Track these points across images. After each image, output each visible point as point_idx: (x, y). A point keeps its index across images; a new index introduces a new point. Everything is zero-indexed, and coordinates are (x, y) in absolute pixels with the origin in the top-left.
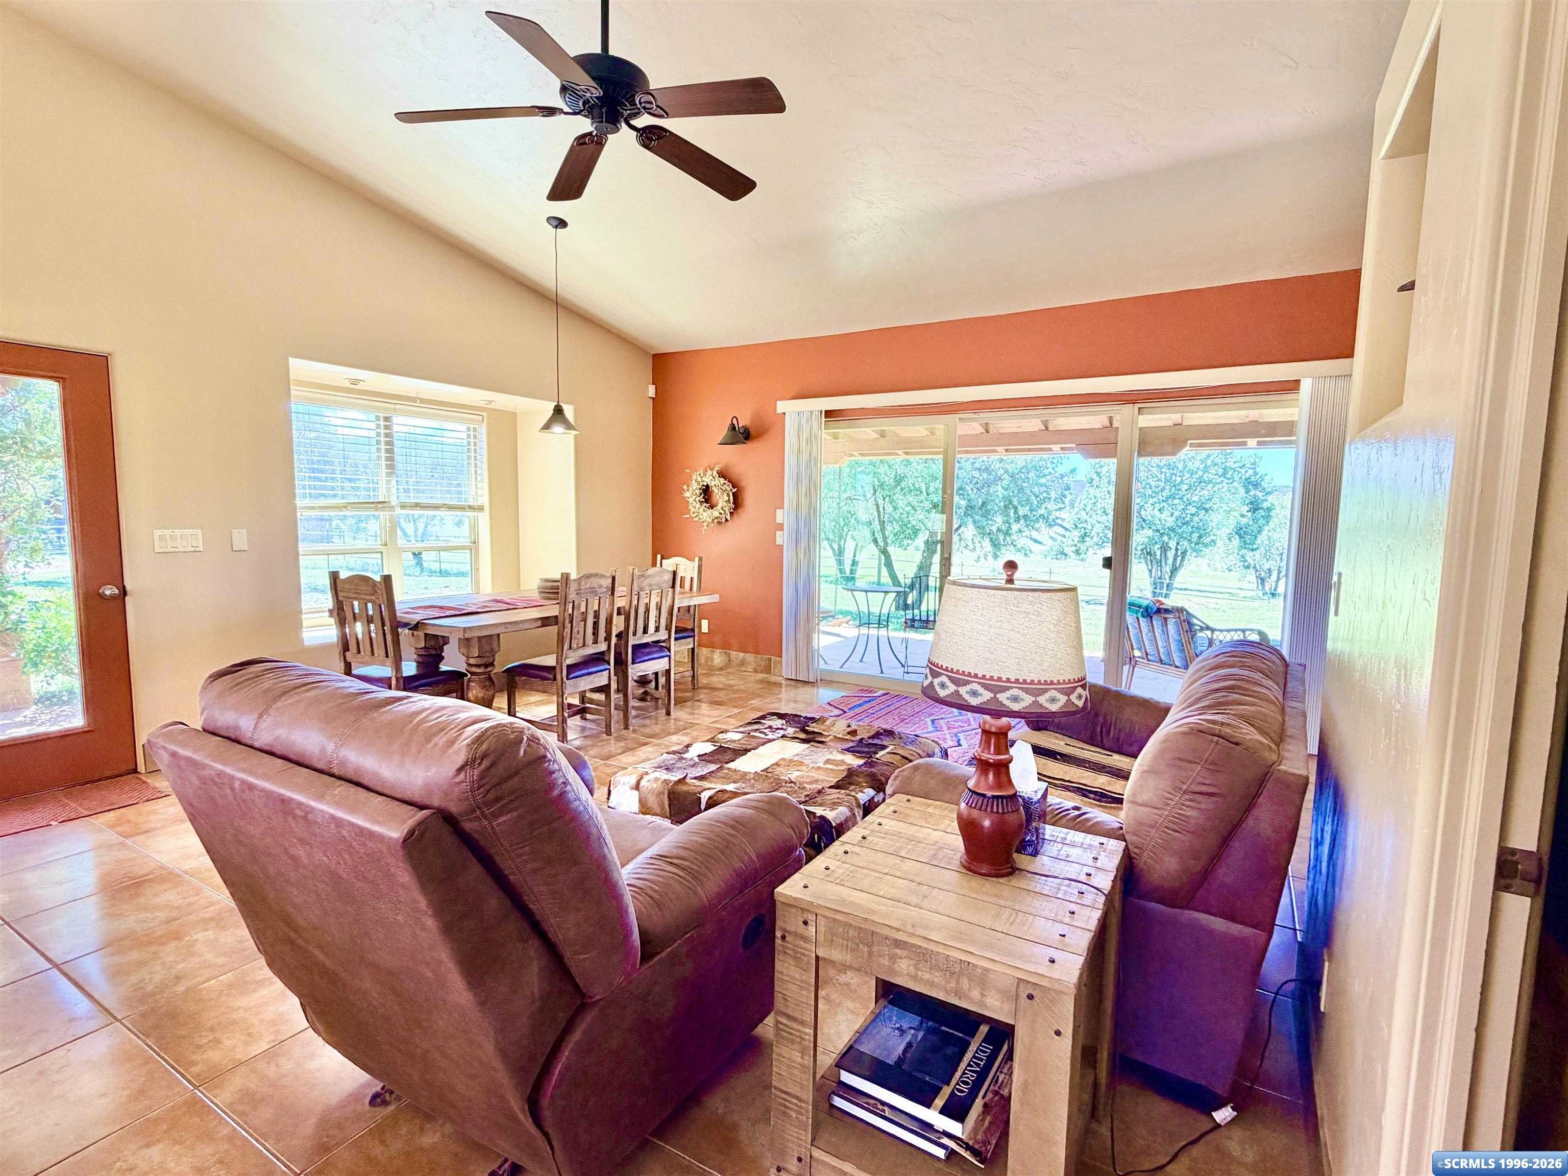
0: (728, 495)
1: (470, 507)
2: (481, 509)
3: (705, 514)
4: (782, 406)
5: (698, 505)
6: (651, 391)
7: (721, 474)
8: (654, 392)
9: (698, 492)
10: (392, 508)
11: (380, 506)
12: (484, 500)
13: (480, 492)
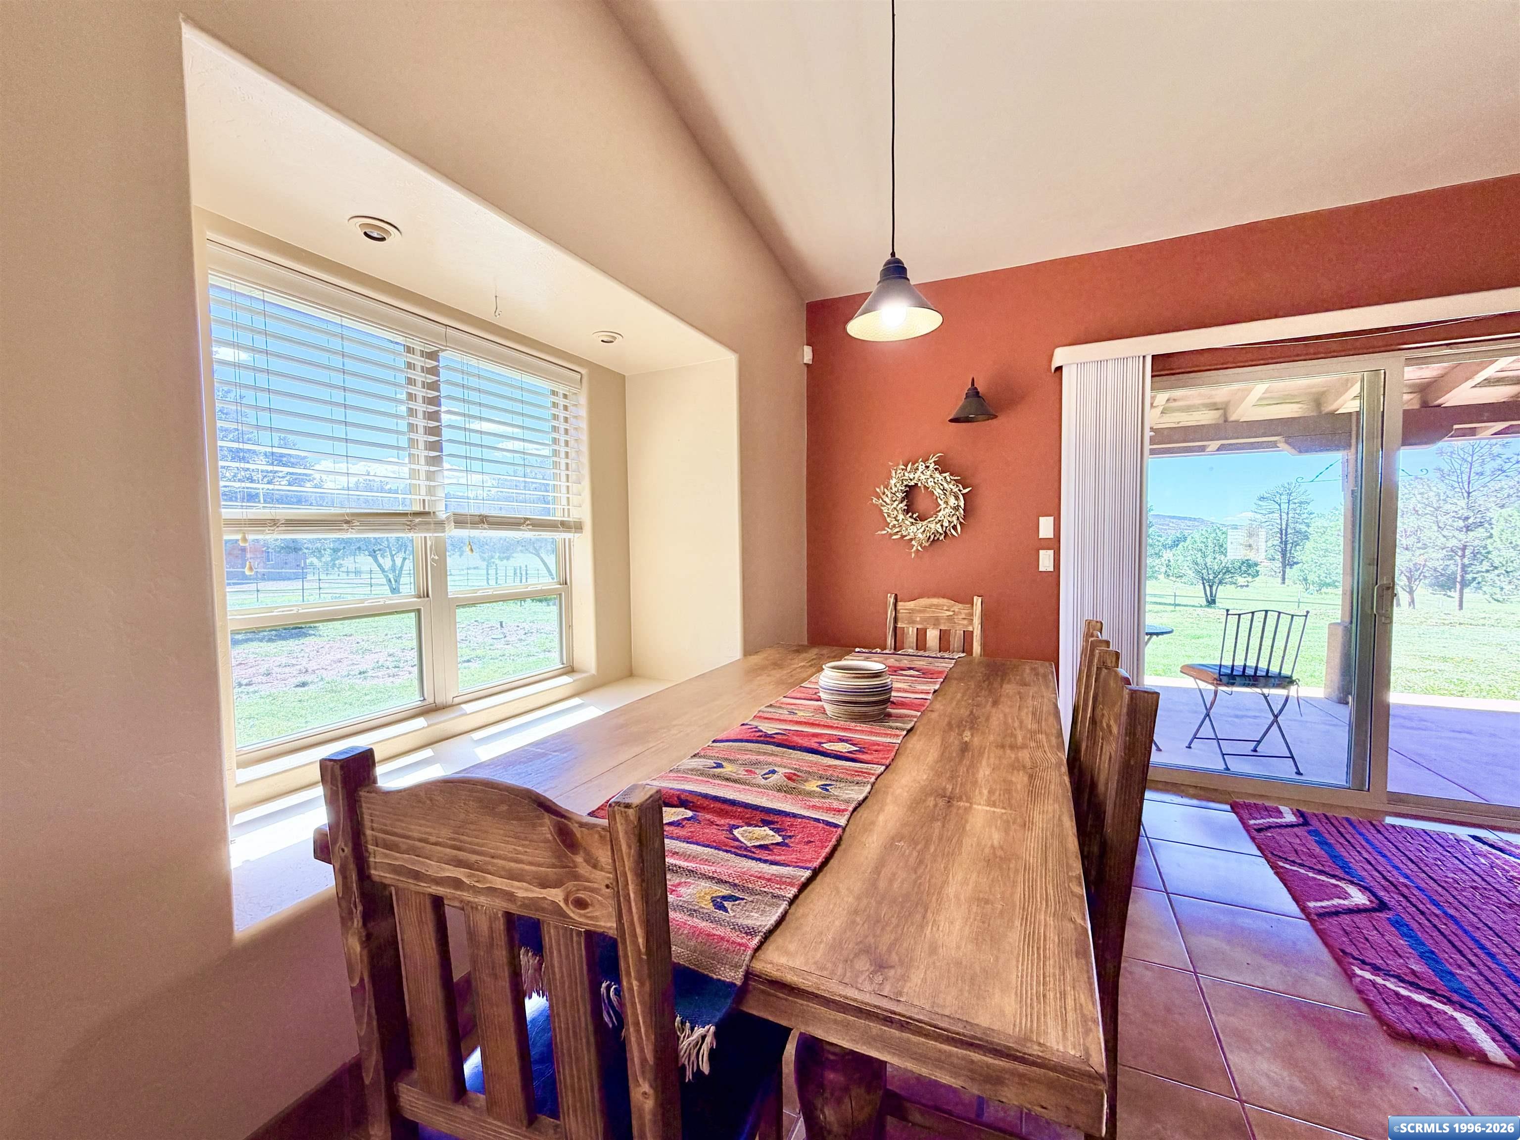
0: (957, 498)
1: (563, 523)
2: (578, 527)
3: (913, 529)
4: (1061, 356)
5: (901, 517)
6: (807, 355)
7: (943, 466)
8: (811, 357)
9: (900, 495)
10: (440, 525)
11: (418, 520)
12: (582, 511)
13: (574, 499)
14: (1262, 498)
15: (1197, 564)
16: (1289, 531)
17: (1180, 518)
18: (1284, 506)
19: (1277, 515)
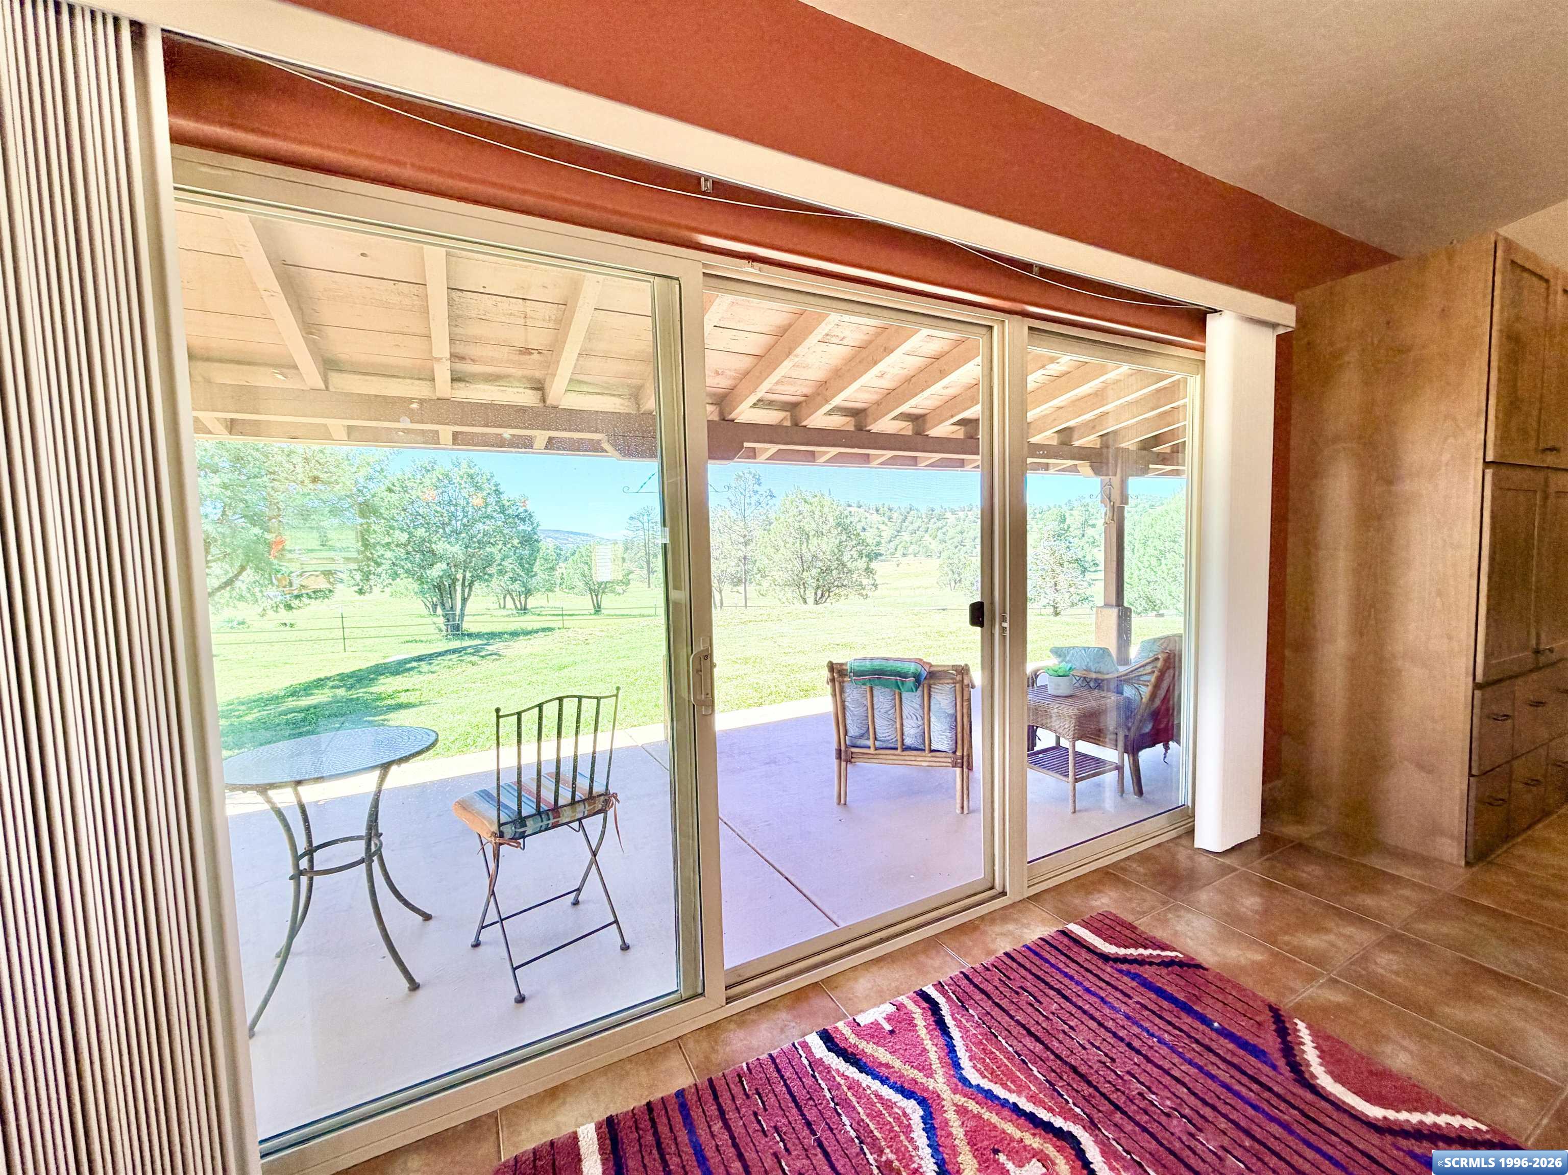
14: (632, 518)
15: (585, 577)
16: (651, 545)
17: (576, 534)
18: (646, 525)
19: (641, 533)
